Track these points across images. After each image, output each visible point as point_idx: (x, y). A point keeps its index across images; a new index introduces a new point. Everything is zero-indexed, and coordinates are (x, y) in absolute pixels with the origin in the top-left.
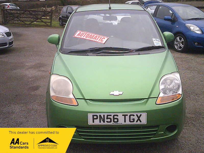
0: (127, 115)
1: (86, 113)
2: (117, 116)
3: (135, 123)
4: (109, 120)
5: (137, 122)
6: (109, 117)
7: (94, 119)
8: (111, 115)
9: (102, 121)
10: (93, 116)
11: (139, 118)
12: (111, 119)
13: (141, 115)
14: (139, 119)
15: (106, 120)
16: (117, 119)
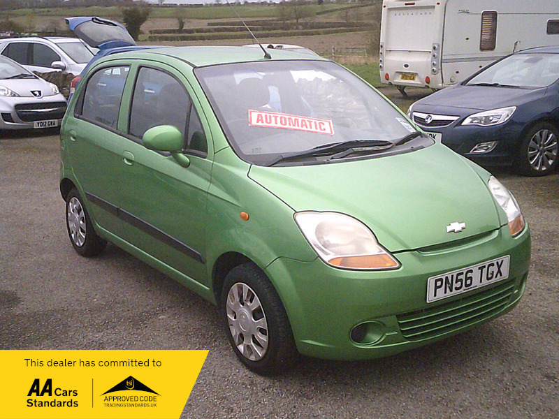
0: (484, 267)
1: (423, 279)
2: (471, 271)
3: (494, 280)
4: (459, 284)
5: (496, 277)
6: (459, 278)
7: (436, 287)
8: (462, 273)
9: (448, 290)
10: (436, 281)
11: (499, 267)
12: (461, 280)
13: (502, 261)
14: (499, 272)
15: (455, 285)
16: (471, 278)
